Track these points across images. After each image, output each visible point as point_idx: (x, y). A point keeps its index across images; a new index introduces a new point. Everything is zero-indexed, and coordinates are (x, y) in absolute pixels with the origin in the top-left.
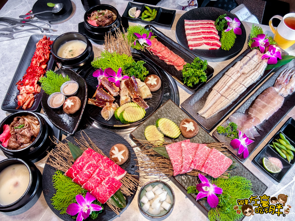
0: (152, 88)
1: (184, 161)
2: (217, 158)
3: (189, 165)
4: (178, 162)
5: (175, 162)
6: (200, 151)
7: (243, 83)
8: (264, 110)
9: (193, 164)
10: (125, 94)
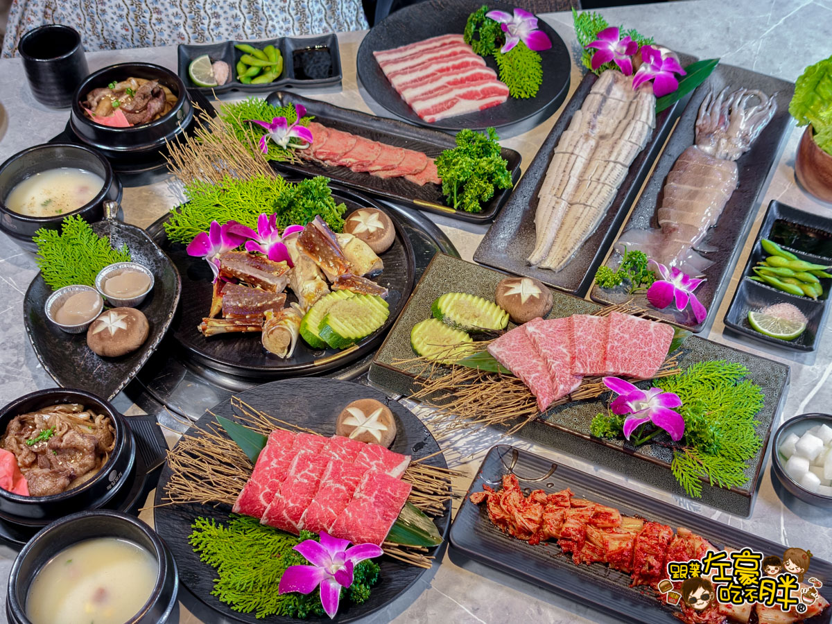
0: (374, 240)
1: (553, 363)
2: (632, 330)
3: (569, 370)
4: (538, 371)
5: (529, 373)
6: (580, 330)
7: (612, 158)
8: (696, 201)
9: (578, 363)
10: (310, 275)
